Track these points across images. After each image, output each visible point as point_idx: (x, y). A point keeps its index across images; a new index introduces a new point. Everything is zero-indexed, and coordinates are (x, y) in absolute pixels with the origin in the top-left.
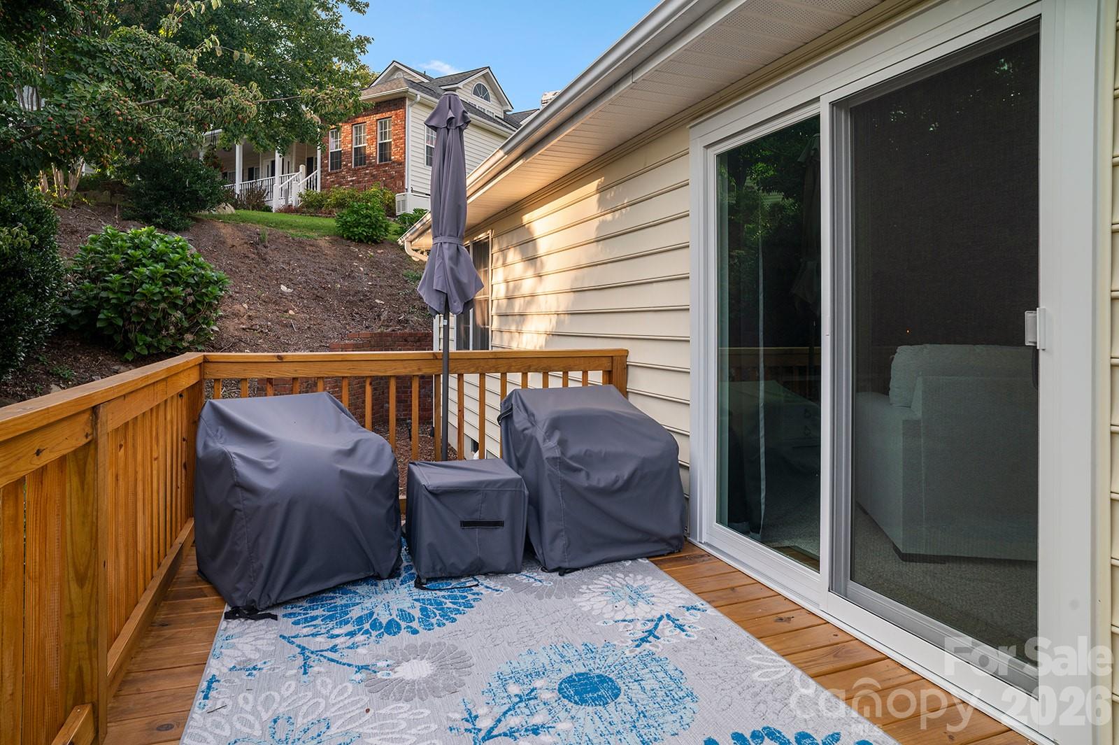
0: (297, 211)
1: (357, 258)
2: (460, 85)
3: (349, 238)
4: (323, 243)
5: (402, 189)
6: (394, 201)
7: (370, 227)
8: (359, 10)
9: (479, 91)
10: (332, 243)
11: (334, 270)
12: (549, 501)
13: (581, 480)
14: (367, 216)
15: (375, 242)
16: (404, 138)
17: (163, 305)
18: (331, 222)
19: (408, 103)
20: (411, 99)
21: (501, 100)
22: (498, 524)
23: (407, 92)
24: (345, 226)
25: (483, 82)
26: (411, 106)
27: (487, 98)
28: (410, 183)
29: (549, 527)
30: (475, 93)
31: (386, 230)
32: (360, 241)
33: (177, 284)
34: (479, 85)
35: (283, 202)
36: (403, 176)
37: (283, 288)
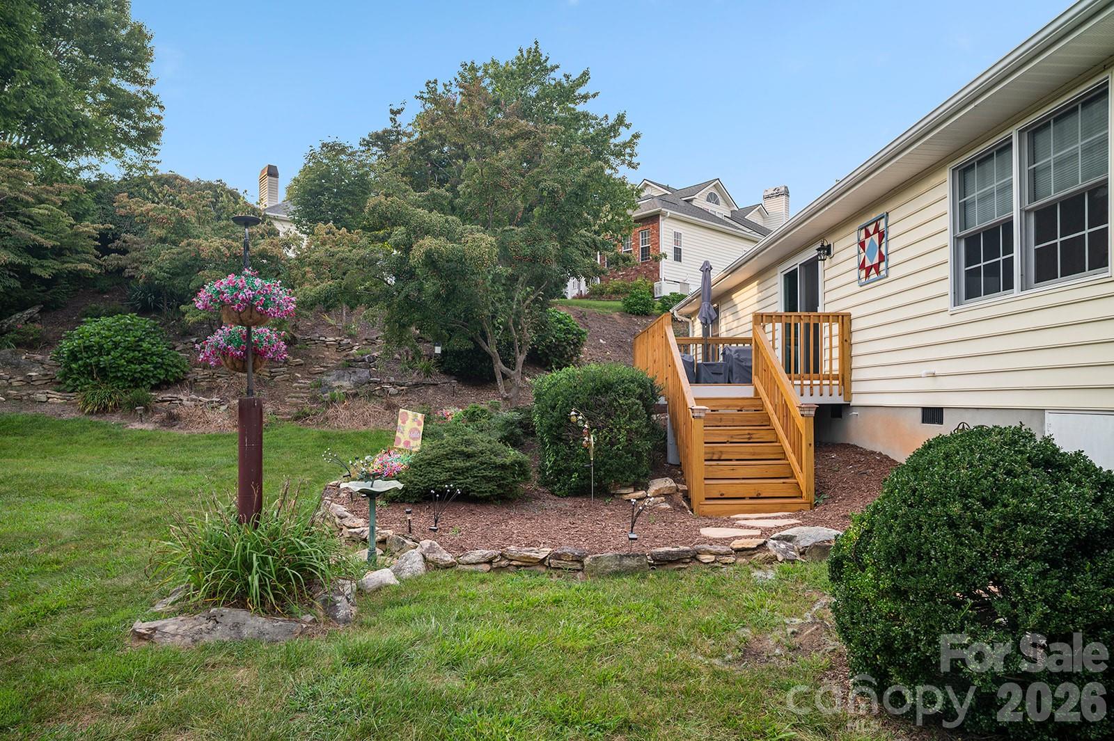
0: (587, 297)
1: (637, 324)
2: (696, 196)
3: (630, 313)
4: (616, 316)
5: (658, 279)
6: (653, 287)
7: (644, 305)
8: (633, 168)
9: (712, 198)
10: (621, 316)
11: (626, 332)
12: (735, 369)
13: (744, 364)
14: (642, 299)
15: (646, 314)
16: (658, 243)
17: (565, 343)
18: (619, 304)
19: (661, 218)
20: (664, 216)
21: (729, 202)
22: (721, 374)
23: (660, 211)
24: (629, 305)
25: (714, 191)
26: (663, 220)
27: (717, 203)
28: (664, 274)
29: (734, 376)
30: (708, 200)
31: (653, 307)
32: (638, 314)
33: (569, 334)
34: (711, 194)
35: (576, 291)
36: (658, 270)
37: (601, 341)
